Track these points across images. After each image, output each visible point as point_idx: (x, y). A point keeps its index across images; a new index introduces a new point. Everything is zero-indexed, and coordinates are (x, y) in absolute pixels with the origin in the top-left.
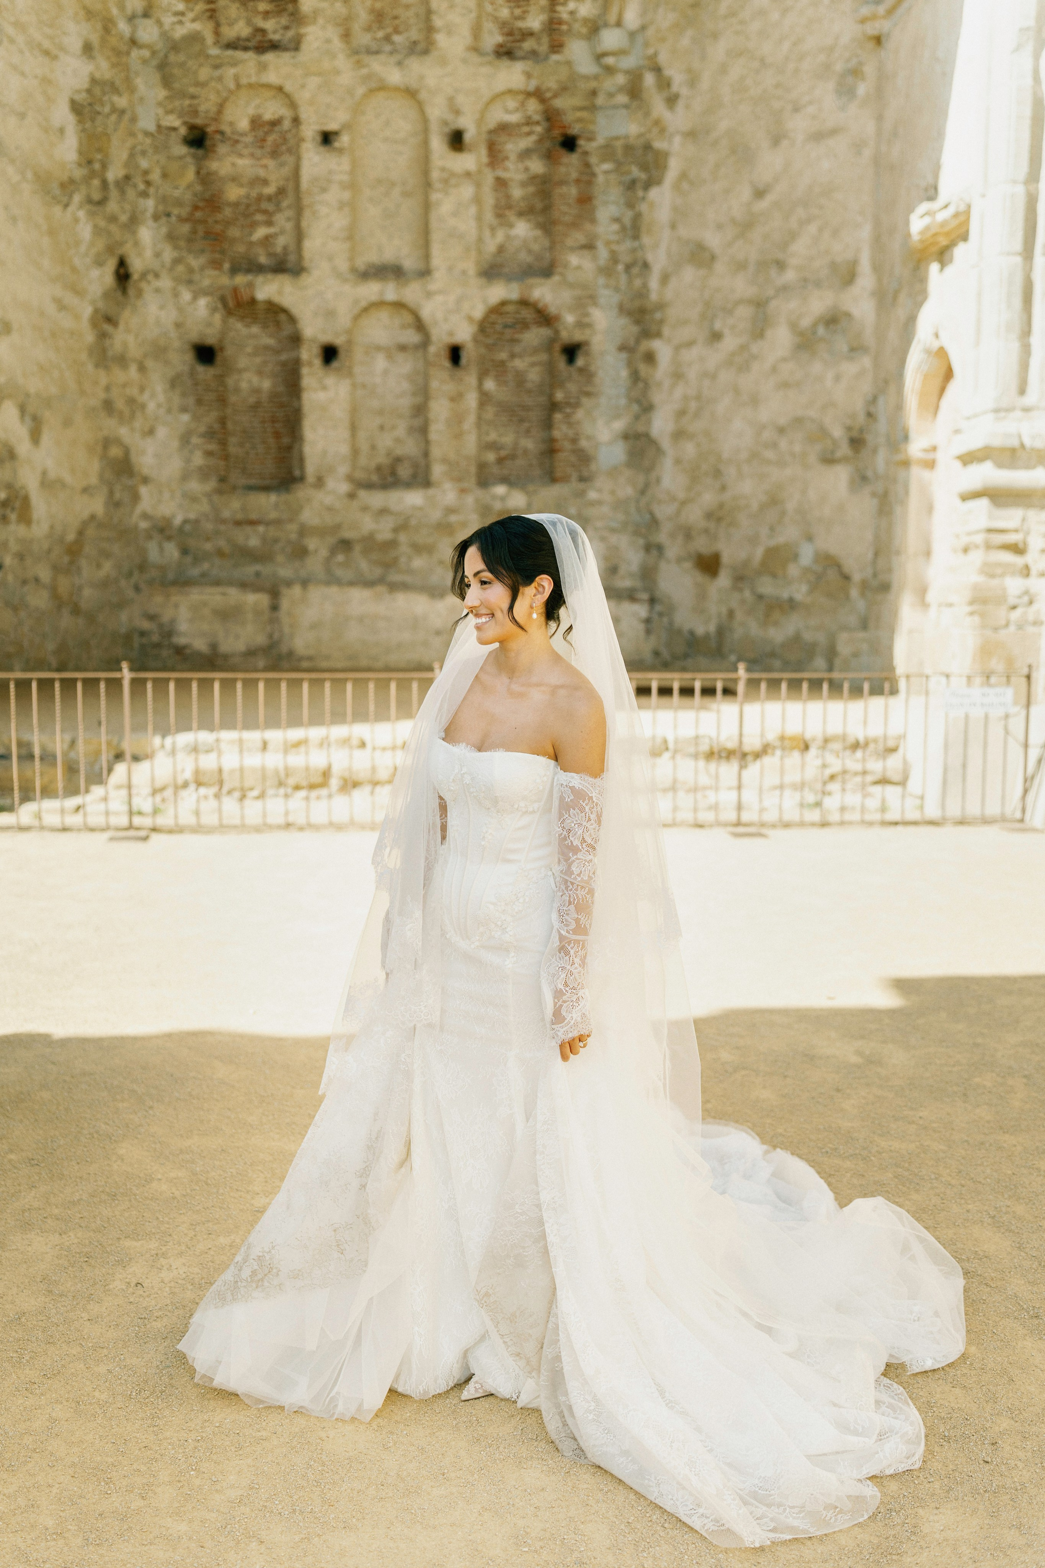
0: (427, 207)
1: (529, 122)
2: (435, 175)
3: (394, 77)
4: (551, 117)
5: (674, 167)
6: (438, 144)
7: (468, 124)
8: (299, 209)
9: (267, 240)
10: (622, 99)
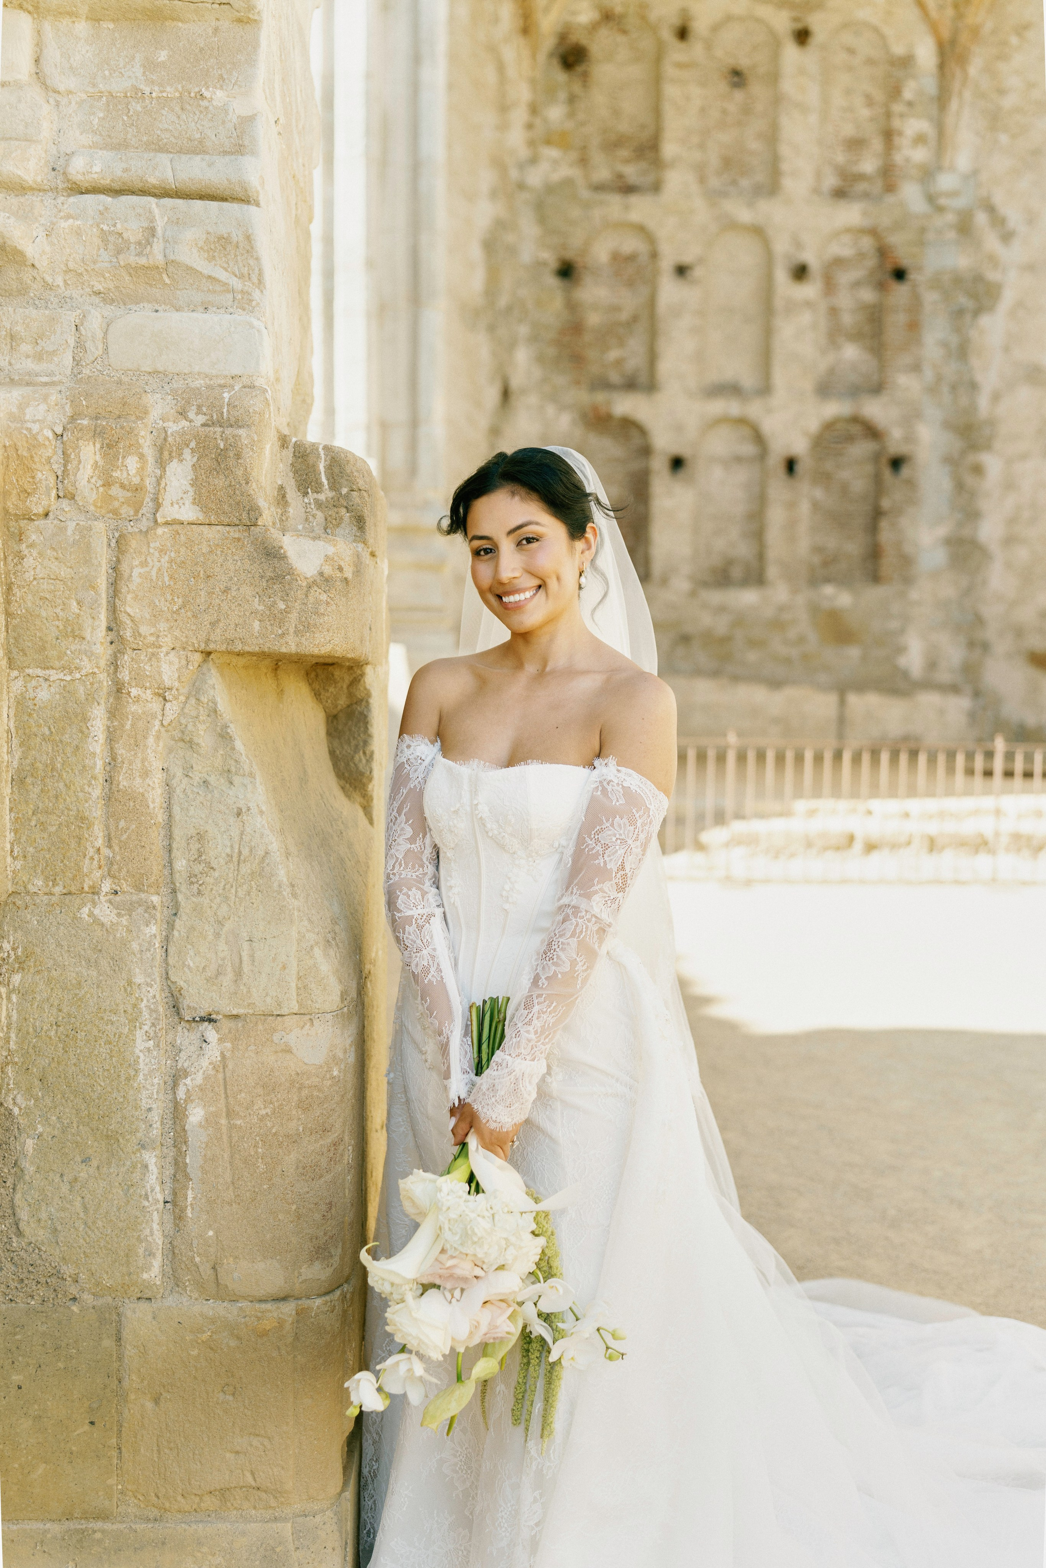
0: (768, 333)
1: (861, 256)
2: (779, 303)
3: (745, 215)
4: (883, 252)
5: (1008, 298)
6: (782, 276)
7: (810, 257)
8: (653, 334)
9: (619, 362)
10: (952, 235)
